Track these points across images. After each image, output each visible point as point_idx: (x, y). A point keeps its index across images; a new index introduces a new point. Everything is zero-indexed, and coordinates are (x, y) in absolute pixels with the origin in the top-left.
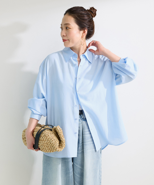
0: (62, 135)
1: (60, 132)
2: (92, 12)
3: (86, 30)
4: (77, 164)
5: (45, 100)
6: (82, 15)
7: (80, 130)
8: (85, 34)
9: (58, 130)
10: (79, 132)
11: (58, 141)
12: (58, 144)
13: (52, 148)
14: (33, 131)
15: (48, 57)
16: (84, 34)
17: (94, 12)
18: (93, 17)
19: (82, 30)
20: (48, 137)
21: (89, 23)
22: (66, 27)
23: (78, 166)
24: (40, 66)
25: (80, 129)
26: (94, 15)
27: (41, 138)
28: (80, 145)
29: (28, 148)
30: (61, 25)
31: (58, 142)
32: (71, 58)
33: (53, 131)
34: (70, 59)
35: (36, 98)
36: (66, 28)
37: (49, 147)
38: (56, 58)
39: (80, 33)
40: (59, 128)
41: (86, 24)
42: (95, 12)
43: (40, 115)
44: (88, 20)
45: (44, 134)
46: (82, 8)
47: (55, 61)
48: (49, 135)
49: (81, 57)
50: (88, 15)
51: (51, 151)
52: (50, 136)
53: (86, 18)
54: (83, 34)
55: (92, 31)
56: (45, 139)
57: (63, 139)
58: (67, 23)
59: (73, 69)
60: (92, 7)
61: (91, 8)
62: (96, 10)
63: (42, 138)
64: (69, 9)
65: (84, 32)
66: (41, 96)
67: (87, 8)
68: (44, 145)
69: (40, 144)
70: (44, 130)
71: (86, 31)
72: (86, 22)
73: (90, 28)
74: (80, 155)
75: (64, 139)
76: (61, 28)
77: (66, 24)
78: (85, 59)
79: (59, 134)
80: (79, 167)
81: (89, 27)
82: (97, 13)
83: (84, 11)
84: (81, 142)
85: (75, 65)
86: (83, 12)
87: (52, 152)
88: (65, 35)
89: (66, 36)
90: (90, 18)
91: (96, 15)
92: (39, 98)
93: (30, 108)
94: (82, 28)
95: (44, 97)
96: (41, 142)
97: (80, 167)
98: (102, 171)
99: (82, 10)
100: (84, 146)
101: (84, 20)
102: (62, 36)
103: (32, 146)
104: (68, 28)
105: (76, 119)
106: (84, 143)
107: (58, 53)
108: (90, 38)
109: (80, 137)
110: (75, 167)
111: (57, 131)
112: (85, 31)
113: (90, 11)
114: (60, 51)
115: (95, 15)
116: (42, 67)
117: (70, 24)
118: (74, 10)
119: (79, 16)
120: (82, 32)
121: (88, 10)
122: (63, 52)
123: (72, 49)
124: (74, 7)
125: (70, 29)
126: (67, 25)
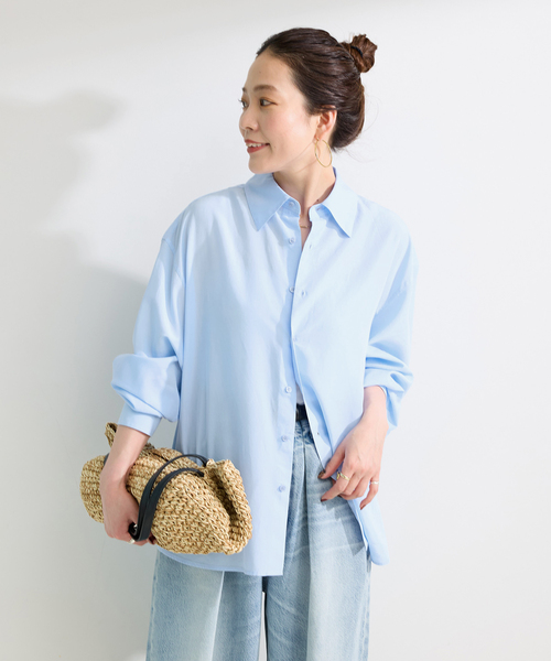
0: (243, 493)
1: (234, 484)
2: (359, 52)
3: (330, 114)
4: (281, 597)
5: (177, 363)
6: (323, 60)
7: (297, 474)
8: (328, 128)
9: (228, 475)
10: (293, 483)
11: (226, 515)
12: (228, 529)
13: (204, 541)
14: (130, 474)
15: (192, 208)
16: (324, 127)
17: (366, 54)
18: (360, 70)
19: (318, 112)
20: (191, 503)
21: (346, 90)
22: (259, 98)
23: (285, 606)
24: (163, 240)
25: (296, 471)
26: (366, 65)
27: (163, 504)
28: (296, 529)
29: (110, 535)
30: (244, 89)
31: (226, 519)
32: (278, 216)
33: (205, 478)
34: (272, 220)
35: (144, 356)
36: (262, 103)
37: (194, 538)
38: (222, 213)
39: (308, 122)
40: (229, 471)
41: (335, 91)
42: (372, 53)
43: (156, 417)
44: (343, 78)
45: (174, 491)
46: (323, 36)
47: (215, 223)
48: (192, 492)
49: (314, 214)
50: (343, 60)
51: (200, 549)
52: (197, 498)
53: (336, 69)
54: (320, 126)
55: (354, 118)
56: (179, 508)
57: (244, 508)
58: (264, 82)
59: (280, 256)
60: (361, 36)
61: (356, 37)
62: (376, 47)
63: (167, 503)
64: (276, 36)
65: (325, 121)
66: (163, 348)
67: (343, 35)
68: (176, 528)
69: (161, 524)
70: (174, 474)
71: (333, 118)
72: (335, 84)
73: (348, 109)
74: (294, 567)
75: (248, 509)
76: (245, 102)
77: (262, 87)
78: (325, 222)
79: (230, 492)
80: (287, 608)
81: (342, 105)
82: (377, 55)
83: (330, 46)
84: (297, 519)
85: (290, 242)
86: (327, 50)
87: (201, 553)
88: (255, 126)
89: (259, 129)
90: (349, 72)
91: (372, 64)
92: (154, 354)
93: (120, 389)
94: (317, 103)
95: (172, 353)
96: (166, 517)
97: (293, 610)
98: (370, 626)
99: (324, 41)
100: (310, 535)
101: (327, 75)
102: (243, 132)
103: (126, 529)
104: (265, 103)
105: (283, 439)
106: (310, 524)
107: (231, 193)
108: (346, 144)
109: (295, 499)
110: (272, 610)
111: (224, 480)
112: (328, 118)
113: (352, 48)
114: (238, 187)
115: (370, 63)
116: (168, 241)
117: (277, 87)
118: (293, 38)
119: (309, 62)
120: (316, 119)
121: (344, 44)
122: (248, 190)
123: (278, 179)
124: (294, 30)
125: (273, 107)
126: (264, 90)
